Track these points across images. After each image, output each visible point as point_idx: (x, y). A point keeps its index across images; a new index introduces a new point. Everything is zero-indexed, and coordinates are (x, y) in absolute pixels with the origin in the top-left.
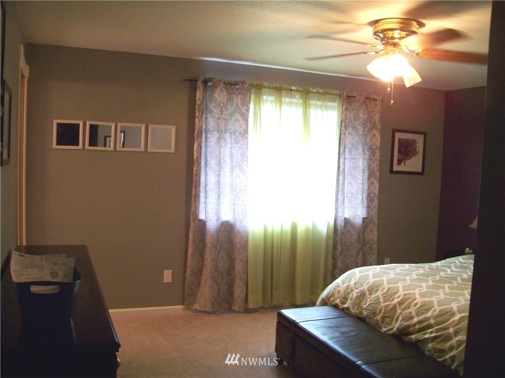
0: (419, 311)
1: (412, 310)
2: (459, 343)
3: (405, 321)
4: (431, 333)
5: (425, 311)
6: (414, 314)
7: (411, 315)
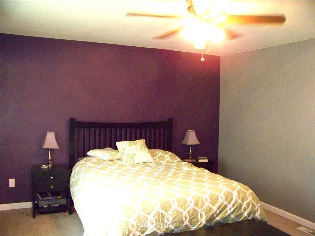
0: (212, 202)
1: (207, 204)
2: (247, 205)
3: (209, 213)
4: (230, 209)
5: (216, 200)
6: (210, 206)
7: (209, 208)
